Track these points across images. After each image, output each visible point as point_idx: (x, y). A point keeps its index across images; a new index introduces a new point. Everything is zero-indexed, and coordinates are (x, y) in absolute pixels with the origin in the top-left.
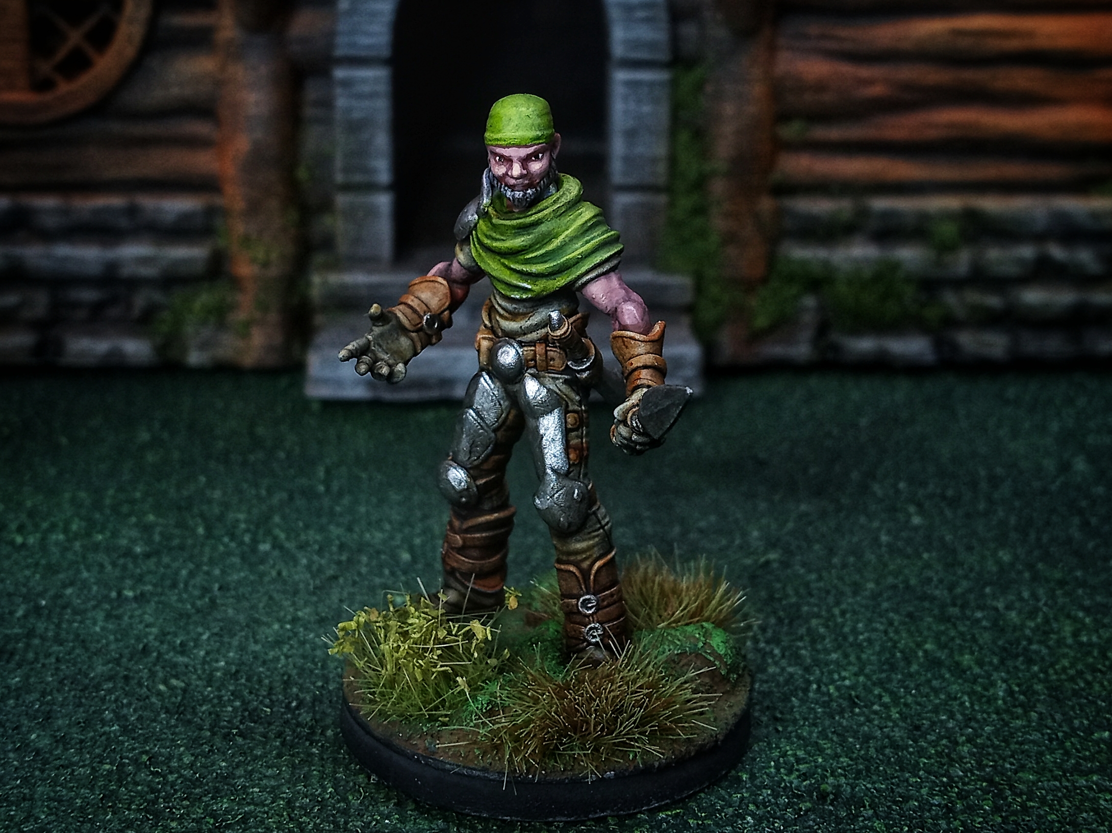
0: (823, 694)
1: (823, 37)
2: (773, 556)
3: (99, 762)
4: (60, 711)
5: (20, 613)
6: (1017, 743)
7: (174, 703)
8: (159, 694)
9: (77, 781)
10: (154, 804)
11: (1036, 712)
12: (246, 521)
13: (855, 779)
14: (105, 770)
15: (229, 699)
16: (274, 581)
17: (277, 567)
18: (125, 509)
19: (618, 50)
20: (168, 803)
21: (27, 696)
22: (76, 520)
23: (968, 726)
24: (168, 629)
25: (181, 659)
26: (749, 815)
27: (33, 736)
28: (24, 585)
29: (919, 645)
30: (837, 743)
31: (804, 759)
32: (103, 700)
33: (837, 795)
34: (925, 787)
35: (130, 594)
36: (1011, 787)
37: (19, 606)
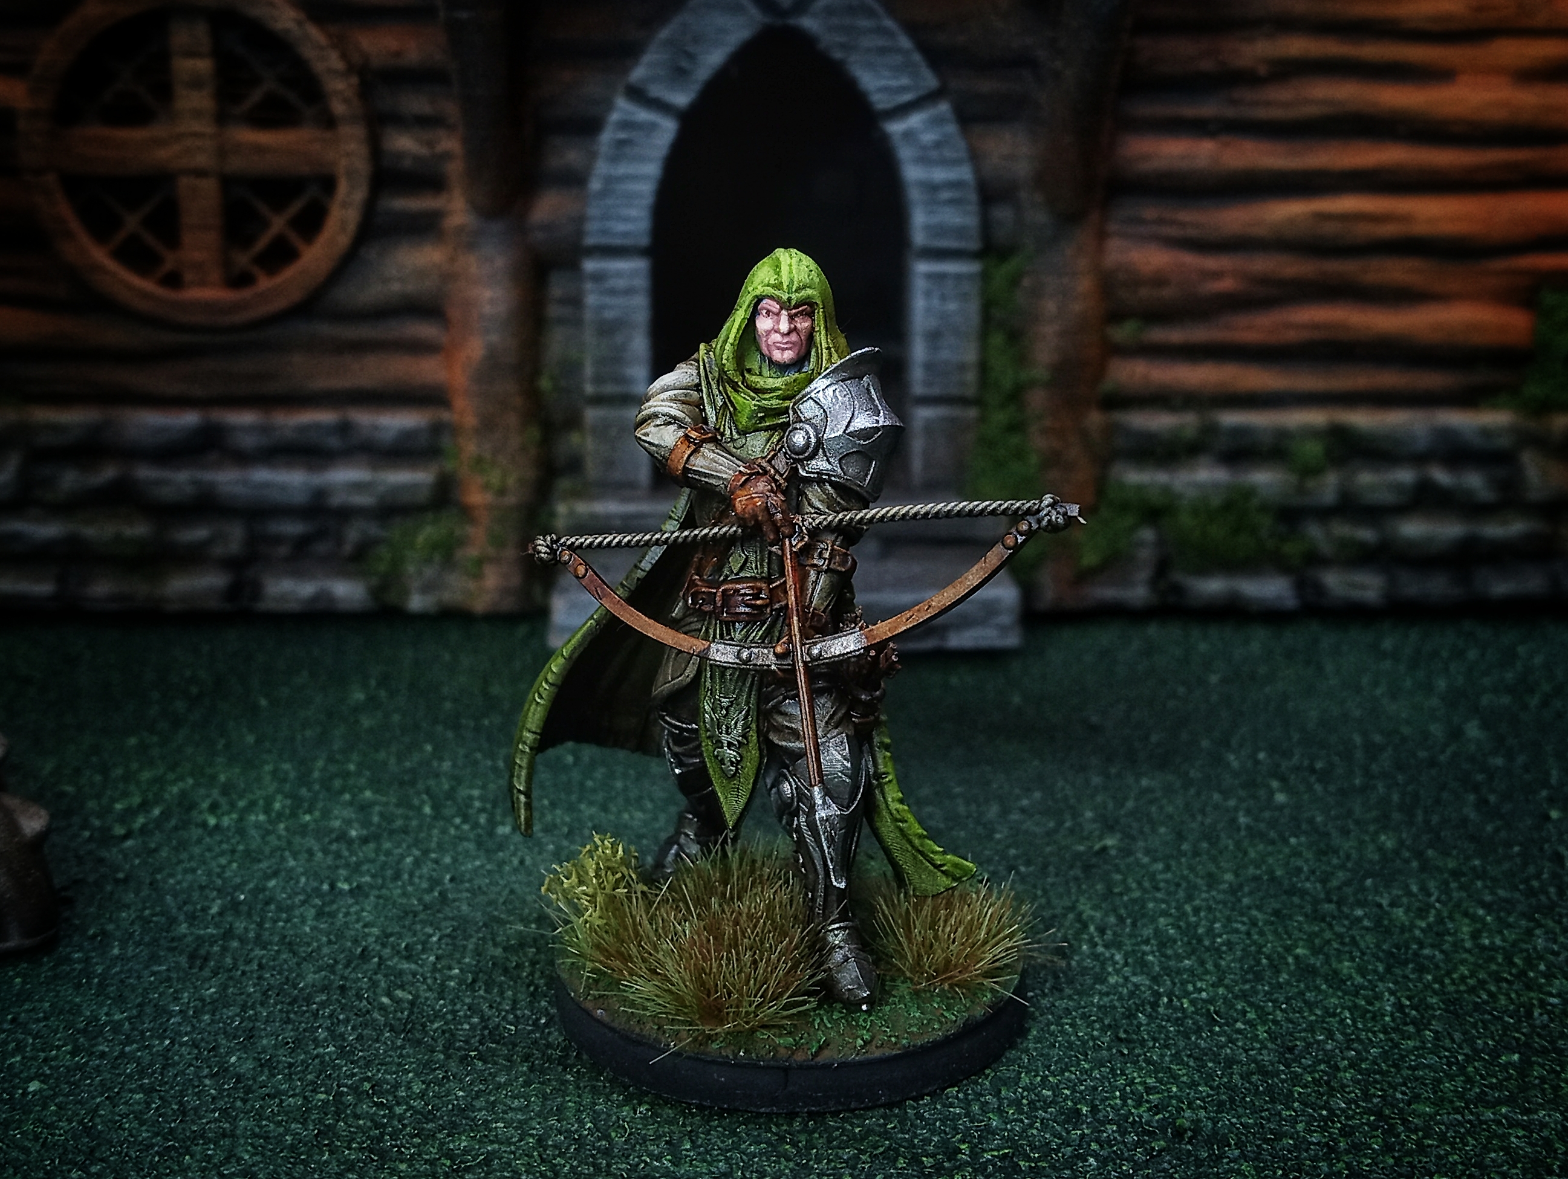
0: (1175, 1009)
1: (1161, 221)
2: (1110, 842)
3: (312, 1091)
4: (265, 1029)
5: (214, 910)
6: (1410, 1068)
7: (399, 1019)
8: (382, 1008)
9: (287, 1113)
10: (378, 1143)
11: (1430, 1030)
12: (482, 798)
13: (1217, 1112)
14: (319, 1100)
15: (466, 1016)
16: (515, 870)
17: (520, 854)
18: (337, 783)
19: (919, 238)
20: (395, 1140)
21: (225, 1010)
22: (279, 797)
23: (1349, 1048)
24: (389, 930)
25: (405, 966)
26: (1092, 1156)
27: (233, 1059)
28: (219, 876)
29: (1288, 949)
30: (1194, 1069)
31: (1155, 1087)
32: (315, 1015)
33: (1196, 1131)
34: (1301, 1122)
35: (346, 887)
36: (1405, 1121)
37: (214, 900)
